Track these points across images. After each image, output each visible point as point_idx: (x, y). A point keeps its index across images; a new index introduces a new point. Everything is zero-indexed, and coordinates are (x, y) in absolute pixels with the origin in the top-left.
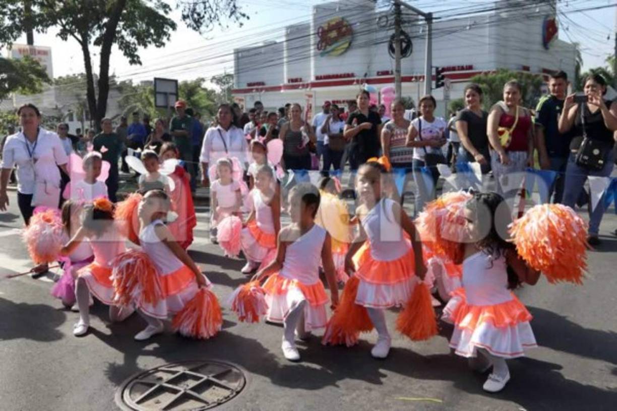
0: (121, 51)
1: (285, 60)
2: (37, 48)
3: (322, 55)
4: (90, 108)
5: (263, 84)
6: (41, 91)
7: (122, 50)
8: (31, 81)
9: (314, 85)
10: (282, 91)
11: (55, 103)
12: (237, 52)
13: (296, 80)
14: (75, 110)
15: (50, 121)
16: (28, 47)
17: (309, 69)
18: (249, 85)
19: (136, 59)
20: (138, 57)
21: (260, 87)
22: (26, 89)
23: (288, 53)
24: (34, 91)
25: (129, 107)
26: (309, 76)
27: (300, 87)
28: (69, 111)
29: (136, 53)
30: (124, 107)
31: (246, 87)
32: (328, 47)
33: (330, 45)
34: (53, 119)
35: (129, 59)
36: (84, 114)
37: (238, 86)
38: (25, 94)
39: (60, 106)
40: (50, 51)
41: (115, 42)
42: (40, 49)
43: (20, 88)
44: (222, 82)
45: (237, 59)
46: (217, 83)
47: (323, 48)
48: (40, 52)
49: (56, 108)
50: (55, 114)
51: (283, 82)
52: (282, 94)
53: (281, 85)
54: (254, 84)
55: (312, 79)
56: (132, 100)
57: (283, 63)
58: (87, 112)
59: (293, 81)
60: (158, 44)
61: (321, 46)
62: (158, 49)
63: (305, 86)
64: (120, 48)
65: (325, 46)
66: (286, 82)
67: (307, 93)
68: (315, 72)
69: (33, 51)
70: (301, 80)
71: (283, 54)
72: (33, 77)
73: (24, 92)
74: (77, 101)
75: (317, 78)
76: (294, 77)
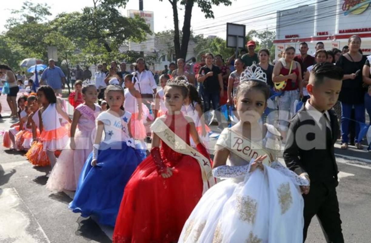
0: (199, 8)
1: (315, 18)
2: (145, 12)
3: (345, 14)
4: (176, 52)
5: (297, 36)
6: (145, 40)
7: (201, 7)
8: (139, 32)
9: (338, 37)
10: (312, 42)
11: (154, 48)
12: (279, 12)
13: (323, 34)
14: (166, 53)
15: (149, 60)
16: (139, 12)
17: (335, 25)
18: (287, 37)
19: (210, 14)
20: (212, 12)
21: (296, 38)
22: (136, 37)
23: (318, 12)
24: (141, 39)
25: (200, 52)
26: (334, 31)
27: (328, 38)
28: (163, 54)
29: (210, 9)
30: (198, 52)
31: (284, 39)
32: (351, 7)
33: (353, 6)
34: (151, 58)
35: (206, 14)
36: (172, 56)
37: (279, 38)
38: (135, 41)
39: (157, 51)
40: (153, 14)
41: (196, 1)
42: (147, 13)
43: (132, 37)
44: (262, 37)
45: (279, 17)
46: (259, 37)
47: (347, 8)
48: (146, 15)
49: (155, 52)
50: (153, 55)
51: (313, 35)
52: (311, 43)
53: (311, 37)
54: (291, 36)
55: (336, 33)
56: (203, 47)
57: (314, 20)
58: (174, 55)
59: (320, 34)
60: (226, 3)
61: (345, 7)
62: (226, 6)
63: (331, 38)
64: (199, 6)
65: (349, 6)
66: (315, 35)
67: (333, 43)
68: (339, 27)
69: (143, 14)
70: (327, 33)
71: (314, 13)
72: (140, 29)
73: (134, 40)
74: (168, 47)
75: (340, 32)
76: (321, 31)
